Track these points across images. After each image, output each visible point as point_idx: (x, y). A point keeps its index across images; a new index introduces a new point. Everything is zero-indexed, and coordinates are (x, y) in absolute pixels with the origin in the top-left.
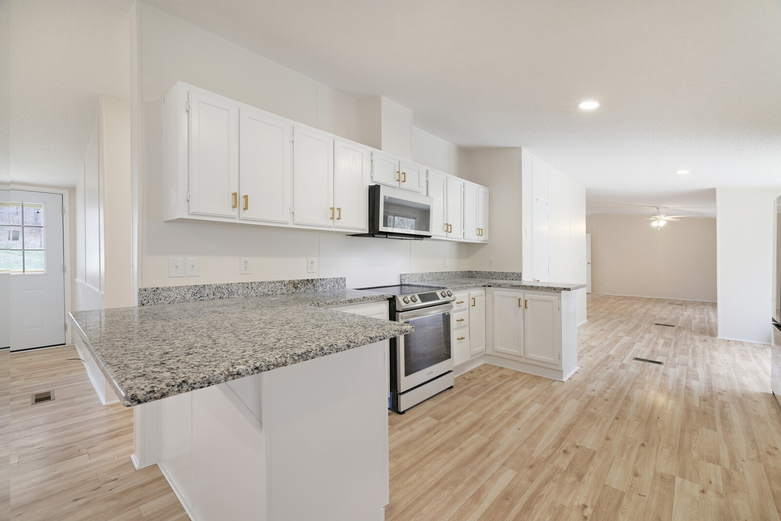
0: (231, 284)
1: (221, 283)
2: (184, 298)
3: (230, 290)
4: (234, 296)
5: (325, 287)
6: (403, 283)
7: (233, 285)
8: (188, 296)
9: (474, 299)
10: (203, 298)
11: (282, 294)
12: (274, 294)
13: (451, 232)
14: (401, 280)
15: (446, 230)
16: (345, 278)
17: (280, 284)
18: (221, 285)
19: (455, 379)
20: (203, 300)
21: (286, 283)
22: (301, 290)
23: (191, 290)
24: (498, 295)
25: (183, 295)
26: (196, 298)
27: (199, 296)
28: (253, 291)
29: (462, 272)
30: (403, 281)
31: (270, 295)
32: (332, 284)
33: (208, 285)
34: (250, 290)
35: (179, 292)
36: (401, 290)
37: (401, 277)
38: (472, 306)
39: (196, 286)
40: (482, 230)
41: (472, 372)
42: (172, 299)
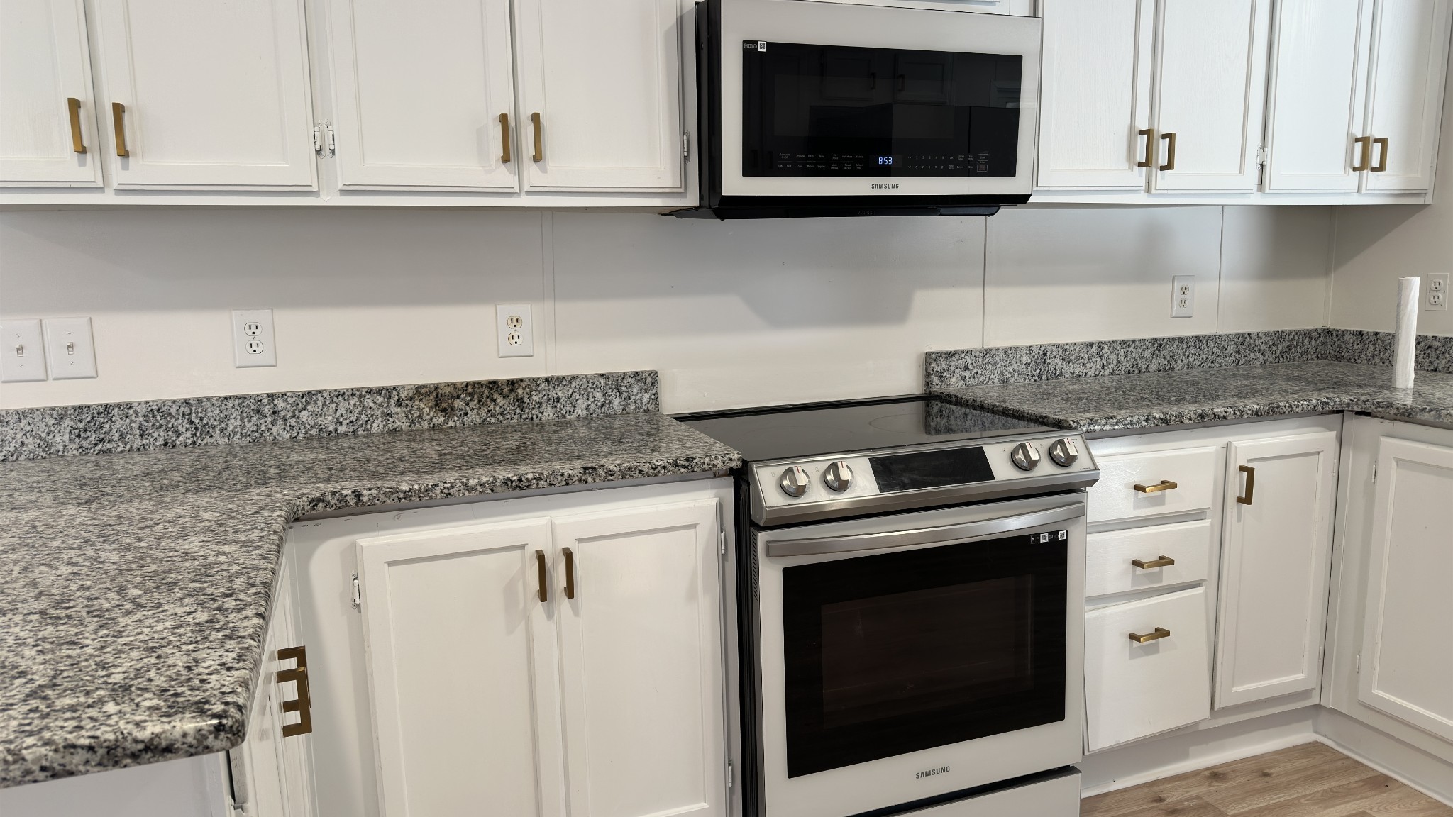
0: (200, 400)
1: (164, 398)
2: (49, 446)
3: (197, 421)
4: (212, 440)
5: (569, 407)
6: (938, 388)
7: (206, 404)
8: (58, 439)
9: (1250, 472)
10: (109, 446)
11: (390, 432)
12: (360, 432)
13: (1169, 166)
14: (928, 375)
15: (1141, 156)
16: (654, 375)
17: (380, 399)
18: (164, 403)
19: (1082, 800)
20: (110, 451)
21: (403, 396)
22: (467, 420)
23: (67, 422)
24: (1398, 461)
25: (44, 435)
26: (85, 444)
27: (93, 438)
28: (280, 422)
29: (1280, 336)
30: (935, 380)
31: (345, 435)
32: (598, 395)
33: (119, 405)
34: (269, 420)
35: (28, 428)
36: (928, 414)
37: (927, 364)
38: (1240, 500)
39: (81, 407)
40: (1384, 142)
41: (1215, 775)
42: (12, 449)
